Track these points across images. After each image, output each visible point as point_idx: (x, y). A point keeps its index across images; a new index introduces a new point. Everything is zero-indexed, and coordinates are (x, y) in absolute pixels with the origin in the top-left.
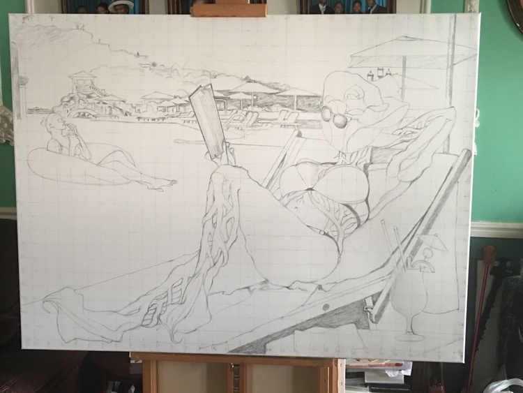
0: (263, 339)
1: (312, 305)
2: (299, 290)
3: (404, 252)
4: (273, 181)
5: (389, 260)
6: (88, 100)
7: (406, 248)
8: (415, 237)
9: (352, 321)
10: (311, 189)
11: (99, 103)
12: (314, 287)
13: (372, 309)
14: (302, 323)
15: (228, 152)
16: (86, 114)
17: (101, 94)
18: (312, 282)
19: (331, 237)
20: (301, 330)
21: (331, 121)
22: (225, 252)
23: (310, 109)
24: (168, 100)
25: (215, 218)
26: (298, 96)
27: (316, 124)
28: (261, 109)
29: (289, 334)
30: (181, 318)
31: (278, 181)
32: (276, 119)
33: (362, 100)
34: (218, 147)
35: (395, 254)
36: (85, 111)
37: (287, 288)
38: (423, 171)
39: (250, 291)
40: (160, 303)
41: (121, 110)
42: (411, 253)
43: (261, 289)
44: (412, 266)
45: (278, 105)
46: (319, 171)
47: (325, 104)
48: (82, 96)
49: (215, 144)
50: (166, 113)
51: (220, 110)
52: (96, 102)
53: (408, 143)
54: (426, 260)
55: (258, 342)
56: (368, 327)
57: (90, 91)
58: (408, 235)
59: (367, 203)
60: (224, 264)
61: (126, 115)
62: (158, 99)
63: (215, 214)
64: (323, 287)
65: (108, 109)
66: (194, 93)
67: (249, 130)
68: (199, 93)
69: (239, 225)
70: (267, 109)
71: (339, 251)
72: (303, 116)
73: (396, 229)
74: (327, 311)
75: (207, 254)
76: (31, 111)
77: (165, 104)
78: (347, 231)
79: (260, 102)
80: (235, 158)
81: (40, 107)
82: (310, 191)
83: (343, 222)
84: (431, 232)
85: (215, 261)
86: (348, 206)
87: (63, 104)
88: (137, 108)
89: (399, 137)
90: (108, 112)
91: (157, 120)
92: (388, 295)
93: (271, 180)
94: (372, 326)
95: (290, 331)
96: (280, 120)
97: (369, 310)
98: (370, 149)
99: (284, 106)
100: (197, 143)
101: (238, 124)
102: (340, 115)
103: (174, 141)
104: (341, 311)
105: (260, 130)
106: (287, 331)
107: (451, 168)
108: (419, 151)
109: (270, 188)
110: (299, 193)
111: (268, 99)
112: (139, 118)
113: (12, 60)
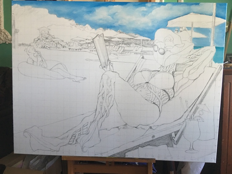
0: (124, 151)
1: (147, 136)
2: (141, 129)
3: (190, 112)
4: (131, 79)
5: (183, 116)
6: (46, 40)
7: (191, 110)
8: (195, 105)
9: (165, 143)
10: (148, 83)
11: (51, 42)
12: (148, 127)
13: (175, 138)
14: (142, 144)
15: (110, 65)
16: (45, 47)
17: (53, 38)
18: (147, 125)
19: (156, 105)
20: (142, 147)
21: (158, 51)
22: (108, 111)
23: (148, 46)
24: (83, 41)
25: (103, 95)
26: (143, 40)
27: (151, 52)
28: (125, 46)
29: (136, 149)
30: (87, 141)
31: (133, 78)
32: (133, 50)
33: (172, 42)
34: (105, 63)
35: (186, 113)
36: (45, 45)
37: (136, 127)
38: (200, 75)
39: (119, 129)
40: (77, 134)
41: (61, 45)
42: (193, 113)
43: (124, 128)
44: (193, 119)
45: (134, 44)
46: (152, 74)
47: (155, 43)
48: (43, 38)
49: (104, 61)
50: (82, 47)
51: (107, 46)
52: (50, 41)
53: (193, 62)
54: (200, 116)
55: (122, 152)
56: (173, 146)
57: (48, 36)
58: (192, 104)
59: (173, 89)
60: (107, 116)
61: (64, 47)
62: (78, 40)
63: (103, 93)
64: (152, 127)
65: (55, 44)
66: (95, 38)
67: (120, 55)
68: (98, 38)
69: (114, 99)
70: (128, 46)
71: (160, 111)
72: (145, 49)
73: (186, 101)
74: (154, 139)
75: (99, 111)
76: (20, 45)
77: (82, 42)
78: (164, 102)
79: (125, 42)
80: (113, 68)
81: (24, 43)
82: (147, 84)
83: (162, 98)
84: (203, 103)
85: (103, 115)
86: (165, 91)
87: (35, 42)
88: (69, 44)
89: (189, 59)
90: (55, 46)
91: (78, 50)
92: (182, 132)
93: (130, 78)
94: (174, 146)
95: (137, 147)
96: (134, 51)
97: (173, 138)
98: (175, 65)
99: (136, 44)
100: (96, 61)
101: (115, 52)
102: (162, 49)
103: (86, 60)
104: (160, 139)
105: (125, 55)
106: (135, 148)
107: (213, 74)
108: (198, 66)
109: (129, 82)
110: (142, 85)
111: (129, 41)
112: (70, 49)
113: (12, 22)
